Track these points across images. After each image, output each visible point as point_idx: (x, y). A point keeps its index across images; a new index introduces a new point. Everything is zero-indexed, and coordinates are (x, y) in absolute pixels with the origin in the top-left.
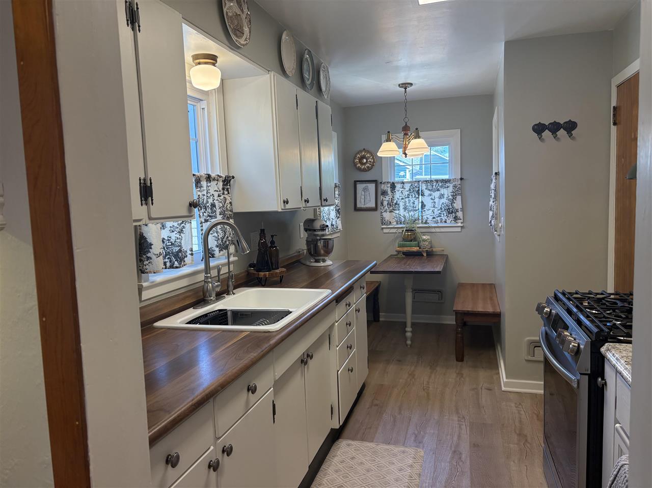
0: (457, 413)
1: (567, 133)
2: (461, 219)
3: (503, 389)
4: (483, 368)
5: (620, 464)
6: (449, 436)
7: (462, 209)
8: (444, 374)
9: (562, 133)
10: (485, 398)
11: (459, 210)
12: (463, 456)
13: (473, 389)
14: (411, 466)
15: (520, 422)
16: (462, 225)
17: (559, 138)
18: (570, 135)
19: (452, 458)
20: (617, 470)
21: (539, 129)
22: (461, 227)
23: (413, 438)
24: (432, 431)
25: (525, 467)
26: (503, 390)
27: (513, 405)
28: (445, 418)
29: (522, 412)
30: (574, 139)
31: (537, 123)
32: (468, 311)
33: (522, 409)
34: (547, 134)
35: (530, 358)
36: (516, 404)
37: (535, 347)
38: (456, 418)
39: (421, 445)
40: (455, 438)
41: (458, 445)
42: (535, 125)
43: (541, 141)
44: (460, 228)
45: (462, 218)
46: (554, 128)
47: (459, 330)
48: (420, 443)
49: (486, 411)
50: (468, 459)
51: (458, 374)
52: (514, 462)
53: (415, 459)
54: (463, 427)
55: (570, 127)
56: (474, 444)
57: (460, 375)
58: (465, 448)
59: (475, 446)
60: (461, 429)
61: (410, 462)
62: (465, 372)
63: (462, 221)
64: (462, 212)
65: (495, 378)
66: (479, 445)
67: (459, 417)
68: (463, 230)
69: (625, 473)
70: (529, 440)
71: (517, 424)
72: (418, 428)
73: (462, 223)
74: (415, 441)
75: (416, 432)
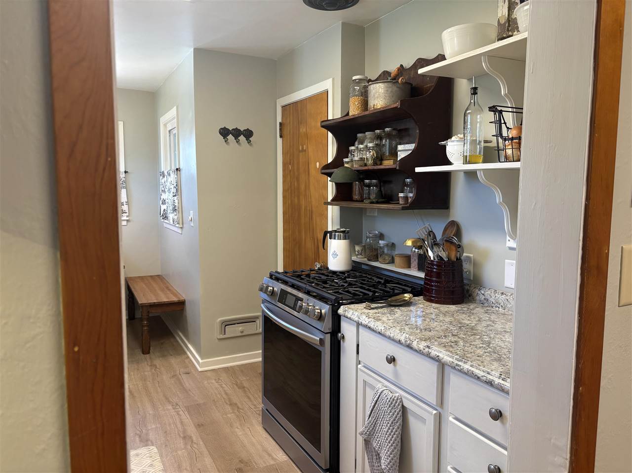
0: (169, 402)
1: (235, 139)
2: (126, 213)
3: (200, 369)
4: (171, 355)
5: (380, 391)
6: (172, 425)
7: (127, 203)
8: (138, 370)
9: (242, 138)
10: (188, 383)
11: (125, 203)
12: (194, 438)
13: (173, 376)
14: (151, 465)
15: (226, 394)
16: (128, 219)
17: (228, 142)
18: (249, 142)
19: (186, 444)
20: (377, 396)
21: (224, 132)
22: (127, 220)
23: (137, 439)
24: (154, 426)
25: (248, 429)
26: (199, 371)
27: (214, 381)
28: (160, 410)
29: (224, 386)
30: (251, 145)
31: (223, 127)
32: (154, 303)
33: (222, 383)
34: (230, 137)
35: (222, 336)
36: (215, 380)
37: (226, 326)
38: (170, 407)
39: (150, 443)
40: (179, 426)
41: (184, 431)
42: (221, 129)
43: (227, 144)
44: (126, 222)
45: (127, 211)
46: (237, 133)
47: (145, 323)
48: (147, 441)
49: (194, 392)
50: (200, 439)
51: (151, 366)
52: (237, 428)
53: (152, 457)
54: (181, 413)
55: (248, 134)
56: (198, 425)
57: (153, 366)
58: (192, 430)
59: (199, 426)
60: (181, 416)
61: (149, 461)
62: (157, 362)
63: (127, 214)
64: (127, 206)
65: (187, 362)
66: (203, 424)
67: (173, 405)
68: (129, 223)
69: (386, 396)
70: (240, 406)
71: (224, 396)
72: (138, 428)
73: (127, 216)
74: (141, 441)
75: (138, 432)
